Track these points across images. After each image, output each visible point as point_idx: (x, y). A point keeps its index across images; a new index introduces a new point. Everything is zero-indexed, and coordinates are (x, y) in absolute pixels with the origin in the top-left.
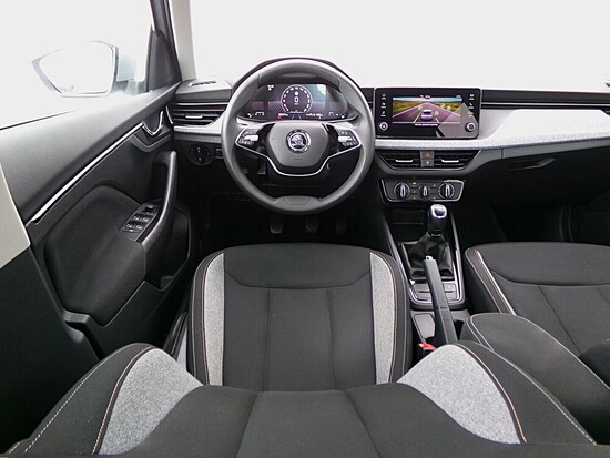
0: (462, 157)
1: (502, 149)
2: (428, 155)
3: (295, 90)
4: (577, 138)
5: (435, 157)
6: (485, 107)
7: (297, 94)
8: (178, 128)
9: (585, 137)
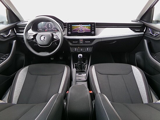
0: (91, 41)
1: (101, 38)
2: (81, 40)
3: (49, 23)
4: (121, 36)
5: (84, 41)
6: (96, 27)
7: (49, 24)
8: (17, 34)
9: (123, 35)
